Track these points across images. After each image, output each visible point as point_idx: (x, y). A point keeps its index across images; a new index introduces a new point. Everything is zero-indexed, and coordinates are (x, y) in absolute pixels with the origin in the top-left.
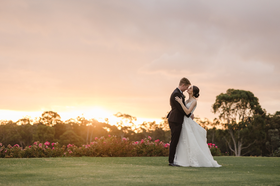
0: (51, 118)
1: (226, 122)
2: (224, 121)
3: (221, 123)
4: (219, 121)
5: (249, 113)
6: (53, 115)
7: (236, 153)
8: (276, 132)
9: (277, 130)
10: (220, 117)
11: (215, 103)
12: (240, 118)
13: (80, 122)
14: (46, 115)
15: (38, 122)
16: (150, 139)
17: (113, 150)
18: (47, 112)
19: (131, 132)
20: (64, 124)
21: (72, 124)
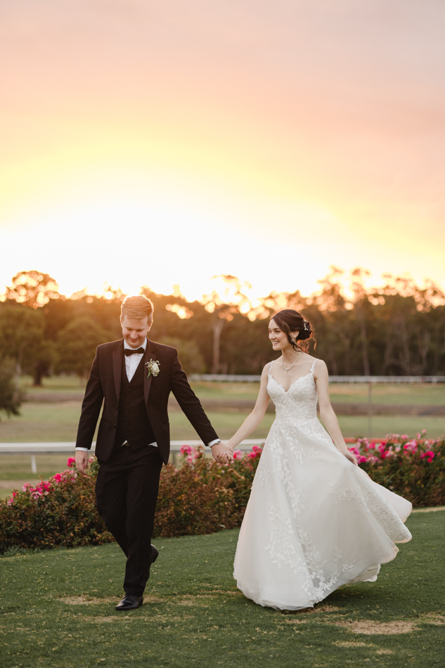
6: (41, 278)
13: (109, 296)
14: (23, 280)
15: (4, 300)
18: (24, 273)
19: (240, 317)
20: (69, 301)
21: (90, 302)
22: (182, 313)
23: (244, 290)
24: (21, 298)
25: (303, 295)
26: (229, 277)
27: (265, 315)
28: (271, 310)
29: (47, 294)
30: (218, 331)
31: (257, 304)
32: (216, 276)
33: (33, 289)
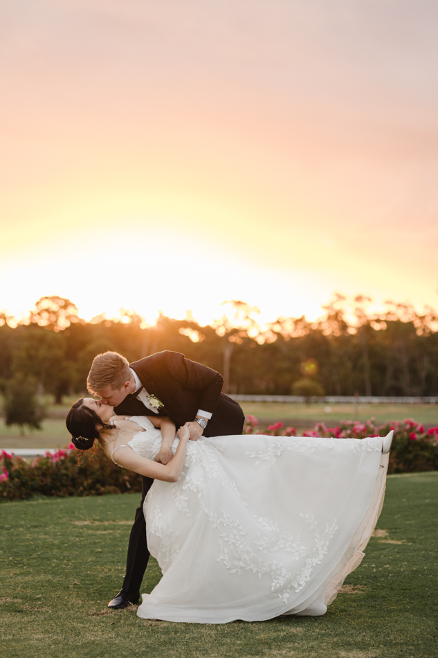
0: (56, 312)
6: (63, 304)
13: (126, 320)
14: (46, 304)
18: (47, 298)
19: (249, 341)
20: (88, 325)
21: (108, 325)
22: (195, 337)
23: (253, 315)
24: (43, 322)
25: (309, 320)
26: (239, 303)
27: (273, 339)
28: (279, 334)
29: (68, 317)
30: (227, 353)
31: (265, 329)
32: (226, 302)
33: (54, 313)
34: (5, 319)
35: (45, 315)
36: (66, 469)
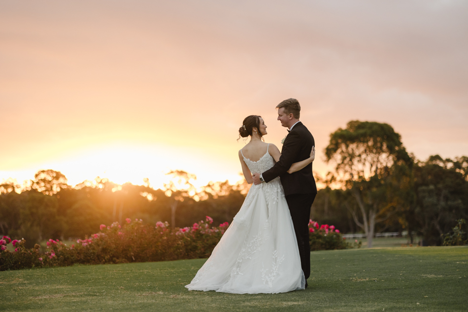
0: (50, 181)
1: (347, 177)
2: (343, 176)
3: (338, 178)
4: (336, 175)
5: (386, 160)
6: (55, 175)
7: (366, 229)
8: (430, 192)
9: (432, 187)
10: (337, 169)
11: (328, 146)
12: (371, 170)
13: (101, 186)
14: (43, 176)
15: (29, 189)
16: (209, 221)
17: (137, 247)
18: (43, 171)
19: (190, 199)
20: (73, 190)
21: (88, 190)
22: (150, 197)
23: (191, 181)
24: (41, 189)
25: (230, 183)
26: (181, 173)
27: (206, 198)
28: (209, 194)
29: (60, 185)
30: (174, 209)
31: (200, 190)
32: (172, 172)
33: (49, 182)
34: (13, 187)
35: (42, 184)
36: (94, 249)
